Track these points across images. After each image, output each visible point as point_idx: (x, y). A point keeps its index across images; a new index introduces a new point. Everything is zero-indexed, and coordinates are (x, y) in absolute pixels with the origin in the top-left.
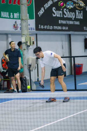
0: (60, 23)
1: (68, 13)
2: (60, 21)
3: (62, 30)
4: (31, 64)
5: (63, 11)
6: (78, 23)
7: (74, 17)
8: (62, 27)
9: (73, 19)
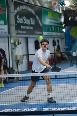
0: (21, 28)
1: (26, 20)
2: (21, 26)
3: (23, 34)
4: (19, 60)
5: (23, 18)
6: (32, 28)
7: (29, 23)
8: (23, 32)
9: (29, 25)
